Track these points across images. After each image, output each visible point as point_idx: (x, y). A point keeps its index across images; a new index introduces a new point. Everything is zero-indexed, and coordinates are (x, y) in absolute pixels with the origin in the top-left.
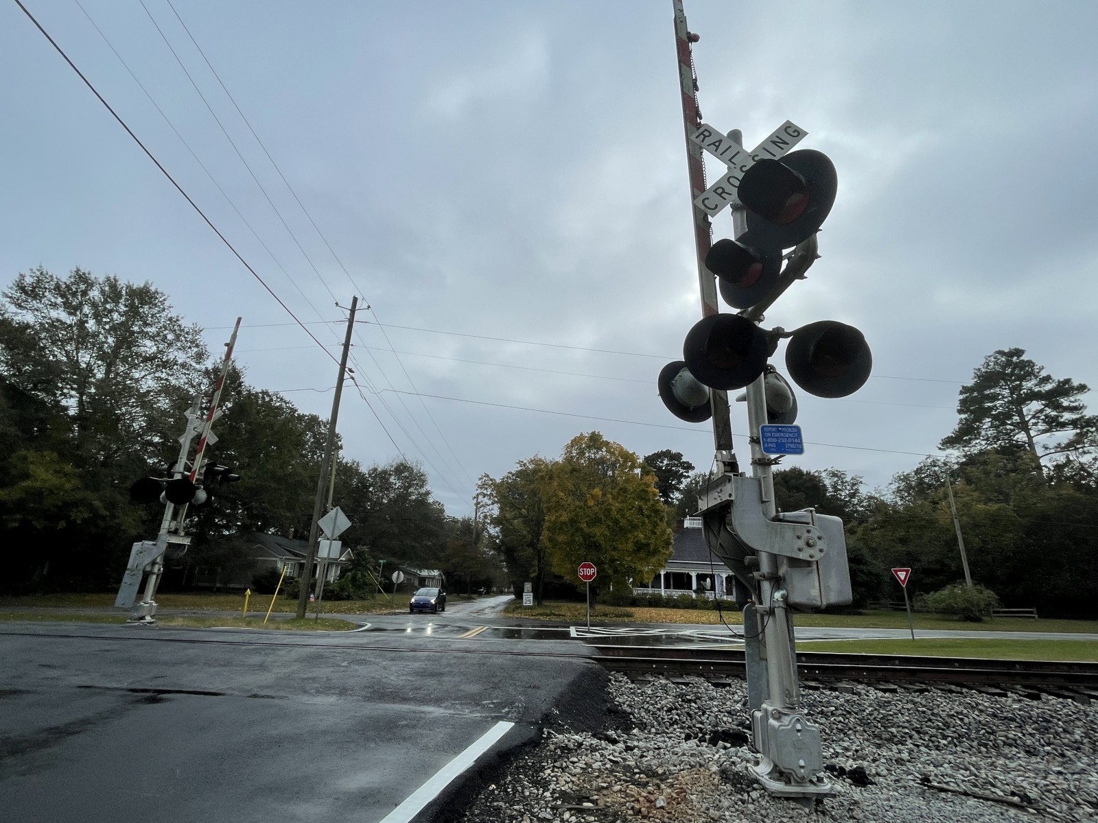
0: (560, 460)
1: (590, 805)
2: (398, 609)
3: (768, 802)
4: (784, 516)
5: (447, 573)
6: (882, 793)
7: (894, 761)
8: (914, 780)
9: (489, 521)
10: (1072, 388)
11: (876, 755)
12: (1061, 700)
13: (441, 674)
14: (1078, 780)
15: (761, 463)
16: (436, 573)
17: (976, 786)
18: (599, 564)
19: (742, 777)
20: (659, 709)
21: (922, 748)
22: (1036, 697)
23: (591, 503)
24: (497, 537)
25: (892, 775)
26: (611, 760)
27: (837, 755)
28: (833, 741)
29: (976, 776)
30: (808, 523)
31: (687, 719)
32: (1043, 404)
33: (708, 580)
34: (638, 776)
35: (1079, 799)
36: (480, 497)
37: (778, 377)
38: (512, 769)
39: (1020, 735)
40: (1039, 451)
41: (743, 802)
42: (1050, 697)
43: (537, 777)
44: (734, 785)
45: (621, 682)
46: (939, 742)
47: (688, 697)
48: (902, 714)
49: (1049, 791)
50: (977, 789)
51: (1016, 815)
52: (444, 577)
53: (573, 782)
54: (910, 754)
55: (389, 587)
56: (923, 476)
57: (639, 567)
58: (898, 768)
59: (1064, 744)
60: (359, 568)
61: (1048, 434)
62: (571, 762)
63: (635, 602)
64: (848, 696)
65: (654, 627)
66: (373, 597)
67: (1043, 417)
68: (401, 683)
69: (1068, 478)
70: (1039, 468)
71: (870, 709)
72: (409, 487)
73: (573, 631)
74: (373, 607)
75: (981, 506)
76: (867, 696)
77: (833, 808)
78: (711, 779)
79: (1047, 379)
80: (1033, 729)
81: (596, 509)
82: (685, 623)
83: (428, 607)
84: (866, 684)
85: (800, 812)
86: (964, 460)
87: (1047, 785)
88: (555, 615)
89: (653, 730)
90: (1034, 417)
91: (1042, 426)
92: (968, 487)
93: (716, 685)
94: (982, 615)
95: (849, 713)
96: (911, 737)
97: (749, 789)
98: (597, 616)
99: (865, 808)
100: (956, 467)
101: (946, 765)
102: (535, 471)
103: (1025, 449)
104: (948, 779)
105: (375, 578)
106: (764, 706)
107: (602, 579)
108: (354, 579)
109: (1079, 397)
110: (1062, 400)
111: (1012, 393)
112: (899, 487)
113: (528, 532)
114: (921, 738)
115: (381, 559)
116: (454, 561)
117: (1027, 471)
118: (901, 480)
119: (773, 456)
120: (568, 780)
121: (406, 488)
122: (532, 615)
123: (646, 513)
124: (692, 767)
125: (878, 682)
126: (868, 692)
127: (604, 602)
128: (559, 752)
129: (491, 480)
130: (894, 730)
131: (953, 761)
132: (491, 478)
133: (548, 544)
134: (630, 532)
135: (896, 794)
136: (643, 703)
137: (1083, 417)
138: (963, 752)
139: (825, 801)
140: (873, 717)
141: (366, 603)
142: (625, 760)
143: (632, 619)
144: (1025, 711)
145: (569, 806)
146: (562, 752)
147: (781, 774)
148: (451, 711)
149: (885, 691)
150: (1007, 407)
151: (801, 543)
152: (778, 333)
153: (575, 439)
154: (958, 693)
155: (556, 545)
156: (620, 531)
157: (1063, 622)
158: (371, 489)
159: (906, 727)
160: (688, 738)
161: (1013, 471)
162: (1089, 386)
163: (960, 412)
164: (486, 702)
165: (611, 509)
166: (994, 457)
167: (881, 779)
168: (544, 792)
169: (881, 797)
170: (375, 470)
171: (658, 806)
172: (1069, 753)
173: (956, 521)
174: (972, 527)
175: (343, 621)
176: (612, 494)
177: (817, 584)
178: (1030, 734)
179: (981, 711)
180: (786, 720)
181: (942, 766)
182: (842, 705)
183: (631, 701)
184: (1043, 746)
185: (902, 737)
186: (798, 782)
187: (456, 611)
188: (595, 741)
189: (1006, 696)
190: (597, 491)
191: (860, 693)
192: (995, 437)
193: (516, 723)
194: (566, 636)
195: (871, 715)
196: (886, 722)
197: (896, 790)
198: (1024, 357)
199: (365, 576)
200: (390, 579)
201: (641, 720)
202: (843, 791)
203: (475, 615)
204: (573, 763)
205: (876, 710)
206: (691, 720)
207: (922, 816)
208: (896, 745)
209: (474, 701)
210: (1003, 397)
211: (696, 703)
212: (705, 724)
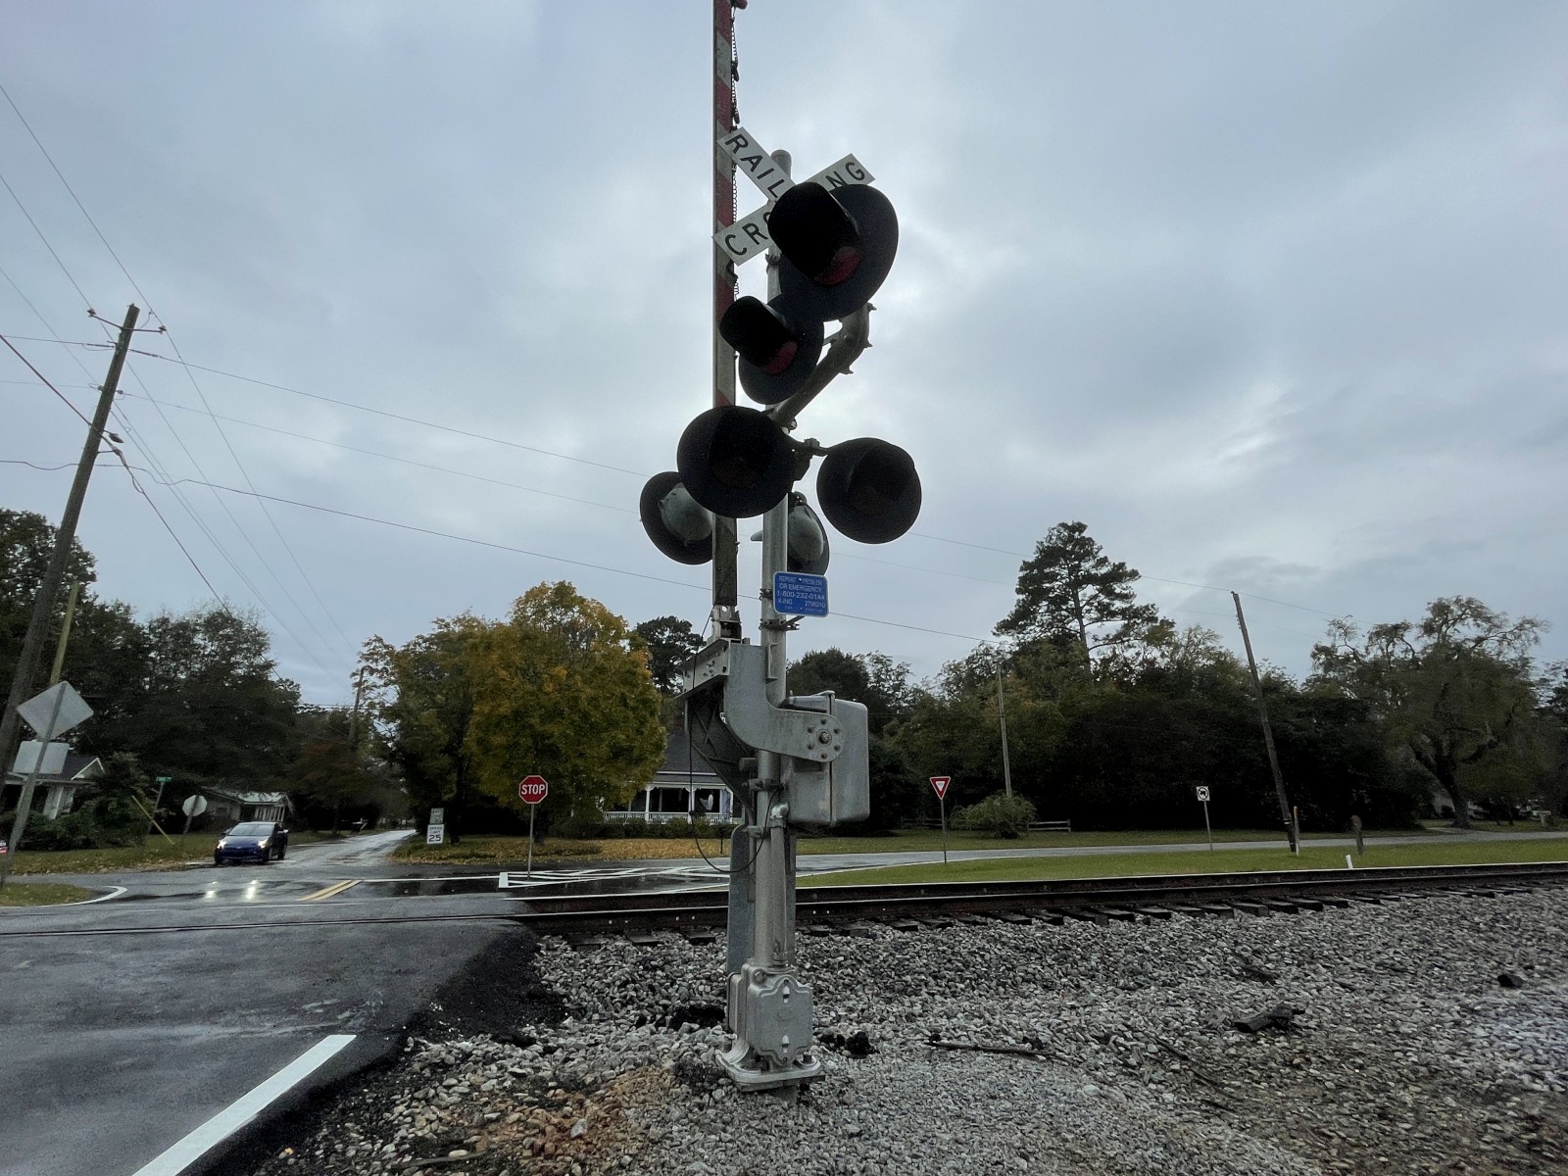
0: (507, 621)
1: (463, 1152)
2: (191, 859)
3: (735, 1101)
4: (794, 701)
5: (297, 798)
6: (884, 1063)
7: (904, 1018)
8: (922, 1040)
9: (377, 713)
10: (1125, 574)
11: (884, 1014)
12: (1082, 923)
13: (231, 966)
14: (1089, 1013)
15: (774, 628)
16: (275, 797)
17: (987, 1036)
18: (553, 778)
19: (703, 1071)
20: (608, 985)
21: (937, 997)
22: (1058, 922)
23: (549, 688)
24: (392, 738)
25: (898, 1037)
26: (513, 1074)
27: (838, 1018)
28: (837, 1001)
29: (989, 1024)
30: (825, 712)
31: (647, 995)
32: (1097, 589)
33: (711, 797)
34: (552, 1092)
35: (1088, 1036)
36: (365, 674)
37: (808, 511)
38: (334, 1115)
39: (1039, 968)
40: (1090, 643)
41: (701, 1107)
42: (1073, 921)
43: (378, 1121)
44: (692, 1085)
45: (555, 949)
46: (956, 987)
47: (653, 963)
48: (920, 957)
49: (1060, 1031)
50: (989, 1040)
51: (1025, 1067)
52: (290, 804)
53: (440, 1119)
54: (923, 1005)
55: (175, 823)
56: (974, 666)
57: (614, 781)
58: (907, 1027)
59: (1080, 973)
60: (115, 791)
61: (1099, 623)
62: (445, 1087)
63: (607, 832)
64: (861, 941)
65: (628, 866)
66: (140, 843)
67: (1096, 604)
68: (141, 990)
69: (1112, 674)
70: (1087, 660)
71: (885, 954)
72: (233, 653)
73: (503, 880)
74: (141, 860)
75: (1029, 703)
76: (883, 938)
77: (821, 1093)
78: (661, 1080)
79: (1103, 561)
80: (1053, 960)
81: (557, 696)
82: (673, 858)
83: (252, 854)
84: (884, 922)
85: (776, 1108)
86: (1017, 648)
87: (1059, 1024)
88: (478, 856)
89: (596, 1017)
90: (1088, 603)
91: (1094, 615)
92: (1019, 681)
93: (695, 942)
94: (1019, 830)
95: (860, 962)
96: (926, 985)
97: (712, 1087)
98: (546, 854)
99: (860, 1087)
100: (1009, 656)
101: (960, 1015)
102: (463, 637)
103: (1077, 640)
104: (960, 1033)
105: (146, 809)
106: (746, 966)
107: (556, 801)
108: (101, 810)
109: (1130, 584)
110: (1115, 586)
111: (1070, 574)
112: (948, 679)
113: (445, 731)
114: (937, 985)
115: (163, 775)
116: (309, 777)
117: (1074, 665)
118: (951, 669)
119: (789, 617)
120: (434, 1117)
121: (226, 656)
122: (441, 859)
123: (631, 704)
124: (637, 1065)
125: (898, 919)
126: (884, 932)
127: (561, 835)
128: (427, 1073)
129: (386, 647)
130: (908, 978)
131: (968, 1008)
132: (387, 643)
133: (475, 748)
134: (606, 730)
135: (899, 1061)
136: (586, 978)
137: (1131, 606)
138: (980, 995)
139: (812, 1086)
140: (887, 963)
141: (121, 852)
142: (537, 1069)
143: (598, 857)
144: (1046, 940)
145: (425, 1162)
146: (433, 1072)
147: (758, 1058)
148: (237, 1030)
149: (904, 930)
150: (1065, 590)
151: (813, 738)
152: (811, 448)
153: (532, 590)
154: (981, 924)
155: (488, 750)
156: (588, 728)
157: (1093, 835)
158: (152, 655)
159: (922, 973)
160: (641, 1022)
161: (1063, 664)
162: (1140, 573)
163: (1019, 591)
164: (310, 1005)
165: (579, 698)
166: (1046, 646)
167: (885, 1044)
168: (383, 1145)
169: (881, 1068)
170: (165, 621)
171: (574, 1134)
172: (1084, 984)
173: (1002, 721)
174: (1018, 729)
175: (64, 887)
176: (582, 675)
177: (828, 794)
178: (1049, 966)
179: (1004, 944)
180: (771, 983)
181: (955, 1017)
182: (852, 953)
183: (567, 978)
184: (1060, 978)
185: (917, 986)
186: (778, 1066)
187: (306, 858)
188: (494, 1047)
189: (1029, 923)
190: (561, 671)
191: (876, 935)
192: (1050, 624)
193: (360, 1034)
194: (491, 887)
195: (885, 962)
196: (901, 969)
197: (900, 1056)
198: (1085, 534)
199: (127, 806)
200: (179, 808)
201: (580, 1005)
202: (837, 1067)
203: (341, 863)
204: (449, 1087)
205: (891, 954)
206: (654, 995)
207: (924, 1086)
208: (910, 996)
209: (289, 1006)
210: (1062, 578)
211: (663, 971)
212: (673, 999)
